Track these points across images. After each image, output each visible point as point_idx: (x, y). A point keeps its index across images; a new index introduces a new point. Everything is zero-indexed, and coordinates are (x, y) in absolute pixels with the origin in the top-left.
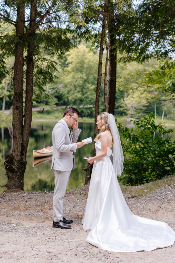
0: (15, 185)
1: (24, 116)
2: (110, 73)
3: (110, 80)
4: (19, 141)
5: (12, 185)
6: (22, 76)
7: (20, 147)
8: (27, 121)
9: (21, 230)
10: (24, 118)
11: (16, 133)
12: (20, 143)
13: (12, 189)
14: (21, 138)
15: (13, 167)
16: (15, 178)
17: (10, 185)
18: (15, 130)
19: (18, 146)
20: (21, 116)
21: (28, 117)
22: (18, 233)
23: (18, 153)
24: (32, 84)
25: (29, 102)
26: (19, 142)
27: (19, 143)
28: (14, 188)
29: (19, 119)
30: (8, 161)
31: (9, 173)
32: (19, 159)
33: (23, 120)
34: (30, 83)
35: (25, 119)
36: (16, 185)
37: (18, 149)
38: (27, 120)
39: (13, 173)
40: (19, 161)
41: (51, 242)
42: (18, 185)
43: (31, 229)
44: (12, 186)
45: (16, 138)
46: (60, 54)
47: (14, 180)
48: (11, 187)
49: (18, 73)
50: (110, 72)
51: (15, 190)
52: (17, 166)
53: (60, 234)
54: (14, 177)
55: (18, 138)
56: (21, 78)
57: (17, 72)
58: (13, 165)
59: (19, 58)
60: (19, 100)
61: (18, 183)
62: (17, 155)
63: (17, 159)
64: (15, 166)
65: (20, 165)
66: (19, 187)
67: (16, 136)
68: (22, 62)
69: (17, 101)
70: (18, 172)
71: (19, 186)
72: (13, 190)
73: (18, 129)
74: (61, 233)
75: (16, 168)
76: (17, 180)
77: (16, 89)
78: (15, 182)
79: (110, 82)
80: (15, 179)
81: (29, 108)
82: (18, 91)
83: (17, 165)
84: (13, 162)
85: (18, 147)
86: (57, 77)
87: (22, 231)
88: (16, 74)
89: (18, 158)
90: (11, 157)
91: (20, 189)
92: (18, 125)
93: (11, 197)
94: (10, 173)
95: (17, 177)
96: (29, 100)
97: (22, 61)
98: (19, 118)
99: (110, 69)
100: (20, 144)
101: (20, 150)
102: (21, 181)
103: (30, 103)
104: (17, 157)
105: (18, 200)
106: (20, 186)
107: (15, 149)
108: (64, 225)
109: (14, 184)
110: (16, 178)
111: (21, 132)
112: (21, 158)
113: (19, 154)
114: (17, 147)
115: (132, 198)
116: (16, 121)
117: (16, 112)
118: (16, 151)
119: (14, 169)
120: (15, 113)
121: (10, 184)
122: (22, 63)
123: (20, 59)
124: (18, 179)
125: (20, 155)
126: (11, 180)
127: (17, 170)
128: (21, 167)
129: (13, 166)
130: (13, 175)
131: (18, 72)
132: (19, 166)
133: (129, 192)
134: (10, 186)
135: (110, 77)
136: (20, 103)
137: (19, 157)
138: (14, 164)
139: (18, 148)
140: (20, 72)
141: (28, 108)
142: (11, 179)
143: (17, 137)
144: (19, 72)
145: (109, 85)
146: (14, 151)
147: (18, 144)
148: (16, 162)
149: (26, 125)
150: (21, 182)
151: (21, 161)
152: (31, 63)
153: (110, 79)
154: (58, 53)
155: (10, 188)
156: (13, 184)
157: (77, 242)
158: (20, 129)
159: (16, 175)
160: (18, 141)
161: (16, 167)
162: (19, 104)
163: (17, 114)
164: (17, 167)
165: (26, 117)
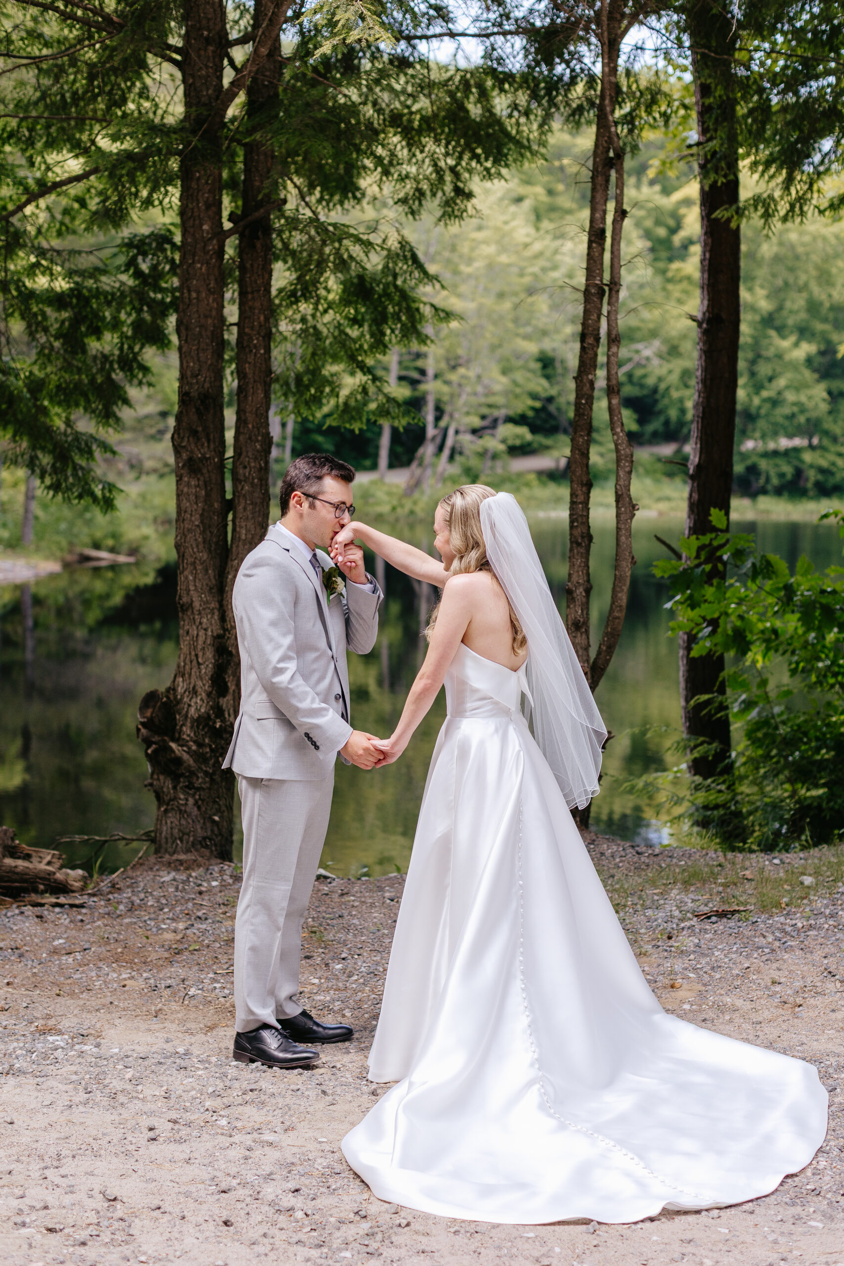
0: (184, 834)
1: (229, 506)
2: (706, 282)
3: (704, 314)
4: (204, 626)
5: (172, 834)
6: (214, 313)
7: (210, 654)
8: (241, 527)
9: (73, 1068)
10: (230, 516)
11: (192, 588)
12: (210, 633)
13: (171, 855)
14: (216, 613)
15: (172, 751)
16: (187, 800)
17: (164, 834)
18: (186, 573)
19: (199, 647)
20: (216, 505)
21: (245, 509)
22: (52, 1083)
23: (200, 683)
24: (262, 351)
25: (250, 438)
26: (206, 630)
27: (202, 633)
28: (179, 849)
29: (202, 522)
30: (151, 719)
31: (158, 779)
32: (203, 710)
33: (226, 525)
34: (255, 346)
35: (234, 521)
36: (188, 834)
37: (199, 664)
38: (243, 524)
39: (176, 778)
40: (203, 722)
41: (169, 1140)
42: (200, 833)
43: (120, 1067)
44: (170, 840)
45: (189, 613)
46: (452, 194)
47: (180, 811)
48: (167, 843)
49: (197, 298)
50: (706, 276)
51: (182, 857)
52: (191, 743)
53: (239, 1100)
54: (182, 796)
55: (200, 614)
56: (210, 321)
57: (189, 291)
58: (173, 740)
59: (197, 222)
60: (200, 429)
61: (198, 827)
62: (194, 692)
63: (192, 711)
64: (182, 746)
65: (207, 741)
66: (207, 847)
67: (192, 601)
68: (215, 242)
69: (194, 433)
70: (201, 775)
71: (204, 838)
72: (175, 857)
73: (199, 567)
74: (249, 1096)
75: (186, 756)
76: (195, 811)
77: (189, 373)
78: (183, 822)
79: (705, 326)
80: (186, 804)
81: (253, 464)
82: (197, 382)
83: (191, 740)
84: (176, 725)
85: (200, 654)
87: (76, 1073)
88: (187, 300)
89: (197, 706)
90: (164, 704)
91: (207, 852)
92: (201, 547)
93: (142, 895)
94: (162, 777)
95: (193, 796)
96: (250, 426)
97: (210, 239)
98: (202, 515)
99: (707, 263)
100: (209, 641)
101: (207, 669)
102: (216, 818)
103: (257, 441)
104: (194, 700)
105: (166, 910)
106: (210, 840)
107: (188, 661)
108: (285, 1051)
109: (180, 830)
110: (191, 801)
111: (214, 582)
112: (212, 707)
113: (204, 686)
114: (197, 656)
115: (714, 919)
116: (189, 530)
117: (188, 485)
118: (190, 675)
119: (178, 761)
120: (186, 490)
121: (165, 828)
122: (213, 246)
123: (205, 227)
124: (199, 808)
125: (209, 695)
126: (166, 811)
127: (191, 762)
128: (212, 750)
129: (173, 745)
130: (175, 788)
131: (194, 295)
132: (200, 745)
133: (722, 885)
134: (163, 841)
135: (706, 302)
136: (209, 441)
137: (202, 700)
138: (177, 735)
139: (200, 660)
140: (204, 295)
141: (245, 467)
142: (168, 804)
143: (197, 605)
144: (198, 292)
145: (704, 343)
146: (183, 676)
147: (201, 640)
148: (189, 724)
149: (238, 546)
150: (214, 821)
151: (215, 722)
152: (258, 245)
153: (708, 310)
154: (440, 194)
155: (163, 850)
156: (176, 831)
157: (295, 1150)
158: (206, 571)
159: (190, 786)
160: (201, 623)
161: (189, 748)
162: (203, 445)
163: (192, 498)
164: (194, 748)
165: (240, 508)
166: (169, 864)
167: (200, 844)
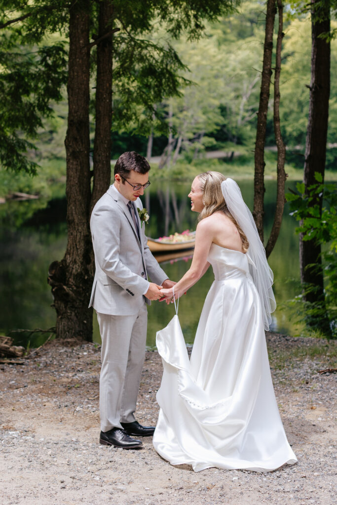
0: (70, 329)
1: (92, 174)
2: (314, 69)
3: (313, 84)
4: (80, 231)
5: (64, 329)
6: (85, 82)
7: (82, 244)
8: (97, 184)
9: (22, 448)
10: (92, 179)
11: (74, 213)
12: (82, 234)
13: (64, 339)
14: (85, 224)
15: (65, 290)
16: (71, 313)
17: (60, 329)
18: (71, 205)
19: (77, 241)
20: (85, 174)
21: (99, 175)
22: (12, 456)
23: (77, 258)
24: (108, 101)
25: (102, 142)
26: (80, 233)
27: (79, 234)
28: (67, 336)
29: (79, 182)
30: (54, 275)
31: (58, 303)
32: (79, 271)
33: (90, 183)
34: (105, 98)
35: (94, 181)
36: (72, 330)
37: (77, 249)
38: (98, 183)
39: (66, 303)
40: (79, 276)
41: (72, 488)
42: (77, 329)
43: (45, 448)
44: (63, 332)
45: (73, 225)
46: (195, 27)
47: (68, 318)
48: (61, 333)
49: (77, 75)
50: (314, 66)
51: (69, 340)
52: (74, 286)
53: (104, 467)
54: (69, 311)
55: (78, 225)
56: (83, 86)
57: (73, 72)
58: (65, 285)
59: (77, 39)
60: (78, 137)
61: (77, 326)
62: (75, 262)
63: (74, 271)
64: (69, 287)
65: (81, 285)
66: (80, 335)
67: (74, 219)
68: (86, 48)
69: (75, 139)
70: (78, 301)
71: (80, 331)
72: (66, 340)
73: (77, 203)
74: (110, 465)
75: (71, 293)
76: (75, 319)
77: (73, 111)
78: (70, 323)
79: (313, 90)
80: (71, 315)
81: (103, 154)
82: (77, 116)
83: (74, 285)
84: (66, 278)
85: (78, 244)
86: (188, 81)
87: (23, 451)
88: (72, 77)
89: (76, 269)
90: (61, 267)
91: (81, 338)
92: (78, 193)
93: (51, 359)
94: (59, 302)
95: (74, 311)
96: (102, 136)
97: (84, 47)
98: (79, 178)
99: (314, 60)
100: (82, 238)
101: (81, 251)
102: (85, 322)
103: (106, 143)
104: (75, 266)
105: (63, 367)
106: (82, 332)
107: (72, 247)
108: (125, 441)
109: (68, 328)
110: (73, 314)
111: (84, 210)
112: (83, 269)
113: (79, 259)
114: (76, 245)
115: (328, 374)
116: (73, 186)
117: (72, 164)
118: (73, 254)
119: (67, 295)
120: (71, 166)
121: (61, 326)
122: (84, 50)
123: (81, 42)
124: (77, 317)
125: (82, 263)
126: (61, 318)
127: (73, 295)
128: (83, 290)
129: (65, 287)
130: (66, 307)
131: (76, 74)
132: (78, 287)
133: (329, 356)
134: (60, 332)
135: (314, 79)
136: (82, 144)
137: (78, 266)
138: (67, 282)
139: (78, 247)
140: (80, 74)
141: (99, 156)
142: (62, 315)
143: (76, 221)
144: (78, 72)
145: (313, 98)
146: (70, 254)
147: (78, 238)
148: (72, 277)
149: (96, 193)
150: (84, 323)
151: (85, 277)
152: (106, 50)
153: (315, 82)
154: (188, 28)
155: (60, 337)
156: (66, 328)
157: (134, 494)
158: (81, 204)
159: (73, 307)
160: (78, 229)
161: (73, 288)
162: (79, 145)
163: (74, 170)
164: (75, 288)
165: (97, 175)
166: (63, 344)
167: (77, 334)
